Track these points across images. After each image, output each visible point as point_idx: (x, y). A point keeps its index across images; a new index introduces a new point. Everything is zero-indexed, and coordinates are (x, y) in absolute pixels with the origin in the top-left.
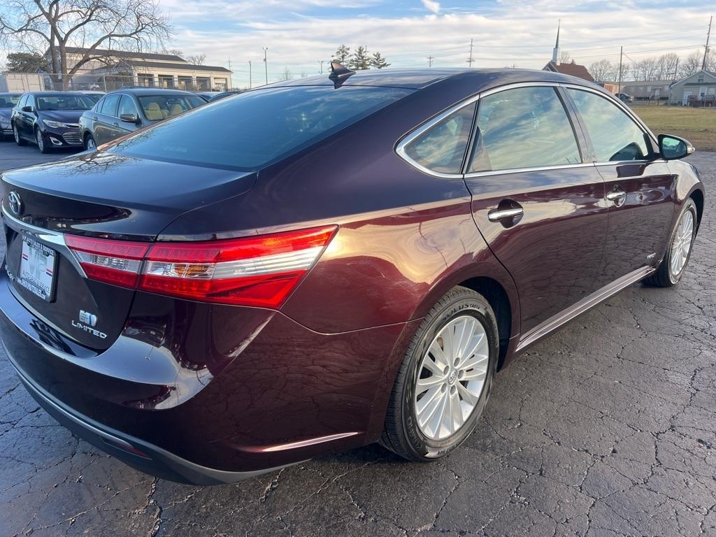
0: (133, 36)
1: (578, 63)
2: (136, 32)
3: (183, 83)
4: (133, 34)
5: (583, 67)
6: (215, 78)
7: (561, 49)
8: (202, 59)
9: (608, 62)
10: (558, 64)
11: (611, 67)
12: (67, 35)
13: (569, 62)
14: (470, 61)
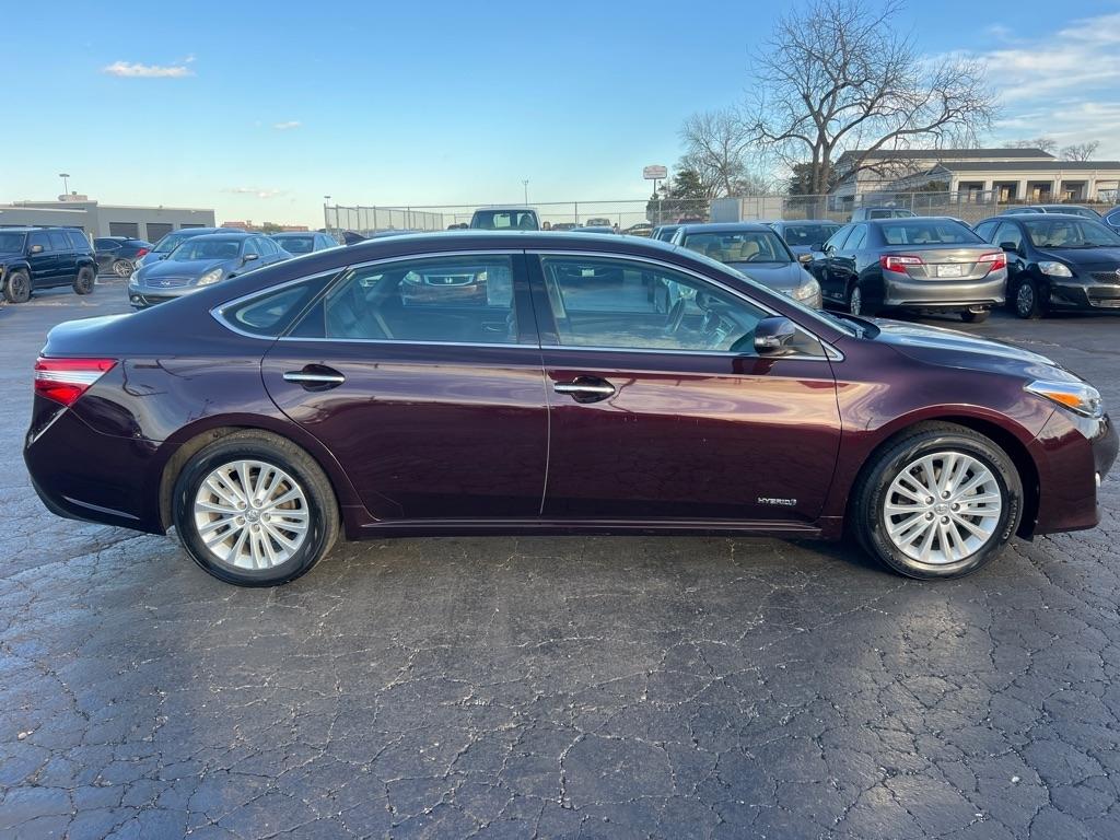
0: (933, 129)
2: (940, 122)
3: (1037, 192)
4: (932, 127)
6: (1097, 182)
8: (1091, 149)
12: (835, 139)
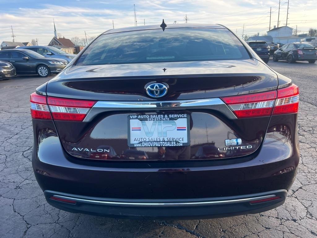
1: (66, 38)
5: (69, 40)
7: (57, 32)
9: (78, 38)
10: (58, 38)
11: (79, 40)
13: (62, 37)
14: (13, 37)
